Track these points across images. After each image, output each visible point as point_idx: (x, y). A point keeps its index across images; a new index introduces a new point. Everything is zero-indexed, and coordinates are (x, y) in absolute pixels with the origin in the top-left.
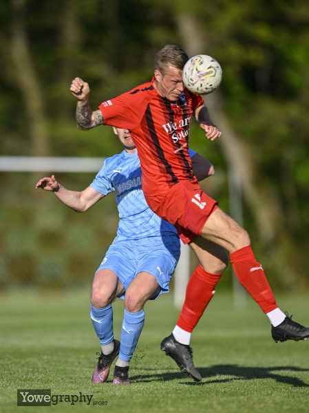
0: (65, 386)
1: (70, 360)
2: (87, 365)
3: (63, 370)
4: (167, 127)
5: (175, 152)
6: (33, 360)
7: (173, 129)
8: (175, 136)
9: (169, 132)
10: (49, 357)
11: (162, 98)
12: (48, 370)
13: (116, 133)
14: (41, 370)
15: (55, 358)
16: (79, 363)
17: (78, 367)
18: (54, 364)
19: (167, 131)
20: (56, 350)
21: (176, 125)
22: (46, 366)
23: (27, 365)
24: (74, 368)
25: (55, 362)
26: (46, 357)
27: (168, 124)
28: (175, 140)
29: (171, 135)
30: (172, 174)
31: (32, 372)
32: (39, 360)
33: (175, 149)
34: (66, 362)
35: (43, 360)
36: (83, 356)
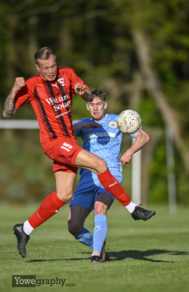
0: (63, 265)
1: (66, 248)
2: (77, 251)
3: (62, 254)
4: (49, 100)
5: (56, 117)
6: (42, 248)
7: (54, 102)
8: (56, 106)
9: (51, 103)
10: (53, 246)
11: (45, 81)
12: (52, 254)
13: (88, 110)
14: (47, 254)
15: (57, 247)
16: (72, 250)
17: (71, 252)
18: (56, 250)
19: (49, 103)
20: (57, 242)
21: (56, 100)
22: (50, 251)
23: (39, 251)
24: (68, 253)
25: (56, 249)
26: (50, 246)
27: (50, 99)
28: (57, 109)
29: (53, 106)
30: (53, 132)
31: (42, 256)
32: (46, 248)
33: (56, 116)
34: (63, 249)
35: (49, 248)
36: (74, 246)
